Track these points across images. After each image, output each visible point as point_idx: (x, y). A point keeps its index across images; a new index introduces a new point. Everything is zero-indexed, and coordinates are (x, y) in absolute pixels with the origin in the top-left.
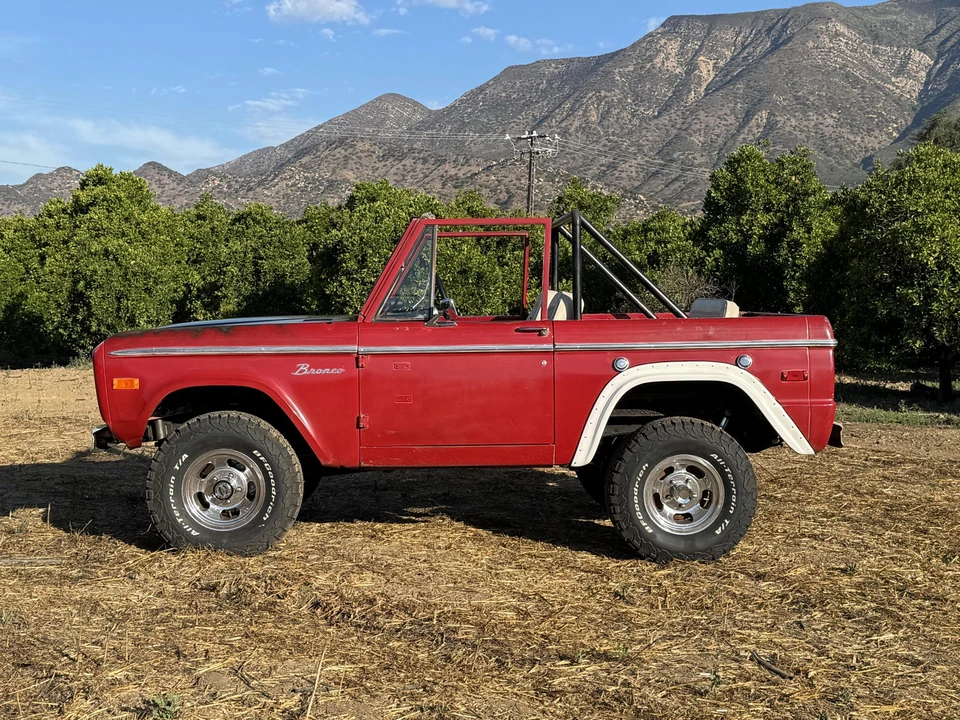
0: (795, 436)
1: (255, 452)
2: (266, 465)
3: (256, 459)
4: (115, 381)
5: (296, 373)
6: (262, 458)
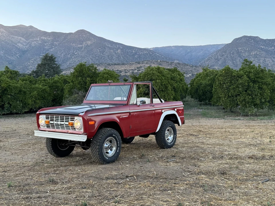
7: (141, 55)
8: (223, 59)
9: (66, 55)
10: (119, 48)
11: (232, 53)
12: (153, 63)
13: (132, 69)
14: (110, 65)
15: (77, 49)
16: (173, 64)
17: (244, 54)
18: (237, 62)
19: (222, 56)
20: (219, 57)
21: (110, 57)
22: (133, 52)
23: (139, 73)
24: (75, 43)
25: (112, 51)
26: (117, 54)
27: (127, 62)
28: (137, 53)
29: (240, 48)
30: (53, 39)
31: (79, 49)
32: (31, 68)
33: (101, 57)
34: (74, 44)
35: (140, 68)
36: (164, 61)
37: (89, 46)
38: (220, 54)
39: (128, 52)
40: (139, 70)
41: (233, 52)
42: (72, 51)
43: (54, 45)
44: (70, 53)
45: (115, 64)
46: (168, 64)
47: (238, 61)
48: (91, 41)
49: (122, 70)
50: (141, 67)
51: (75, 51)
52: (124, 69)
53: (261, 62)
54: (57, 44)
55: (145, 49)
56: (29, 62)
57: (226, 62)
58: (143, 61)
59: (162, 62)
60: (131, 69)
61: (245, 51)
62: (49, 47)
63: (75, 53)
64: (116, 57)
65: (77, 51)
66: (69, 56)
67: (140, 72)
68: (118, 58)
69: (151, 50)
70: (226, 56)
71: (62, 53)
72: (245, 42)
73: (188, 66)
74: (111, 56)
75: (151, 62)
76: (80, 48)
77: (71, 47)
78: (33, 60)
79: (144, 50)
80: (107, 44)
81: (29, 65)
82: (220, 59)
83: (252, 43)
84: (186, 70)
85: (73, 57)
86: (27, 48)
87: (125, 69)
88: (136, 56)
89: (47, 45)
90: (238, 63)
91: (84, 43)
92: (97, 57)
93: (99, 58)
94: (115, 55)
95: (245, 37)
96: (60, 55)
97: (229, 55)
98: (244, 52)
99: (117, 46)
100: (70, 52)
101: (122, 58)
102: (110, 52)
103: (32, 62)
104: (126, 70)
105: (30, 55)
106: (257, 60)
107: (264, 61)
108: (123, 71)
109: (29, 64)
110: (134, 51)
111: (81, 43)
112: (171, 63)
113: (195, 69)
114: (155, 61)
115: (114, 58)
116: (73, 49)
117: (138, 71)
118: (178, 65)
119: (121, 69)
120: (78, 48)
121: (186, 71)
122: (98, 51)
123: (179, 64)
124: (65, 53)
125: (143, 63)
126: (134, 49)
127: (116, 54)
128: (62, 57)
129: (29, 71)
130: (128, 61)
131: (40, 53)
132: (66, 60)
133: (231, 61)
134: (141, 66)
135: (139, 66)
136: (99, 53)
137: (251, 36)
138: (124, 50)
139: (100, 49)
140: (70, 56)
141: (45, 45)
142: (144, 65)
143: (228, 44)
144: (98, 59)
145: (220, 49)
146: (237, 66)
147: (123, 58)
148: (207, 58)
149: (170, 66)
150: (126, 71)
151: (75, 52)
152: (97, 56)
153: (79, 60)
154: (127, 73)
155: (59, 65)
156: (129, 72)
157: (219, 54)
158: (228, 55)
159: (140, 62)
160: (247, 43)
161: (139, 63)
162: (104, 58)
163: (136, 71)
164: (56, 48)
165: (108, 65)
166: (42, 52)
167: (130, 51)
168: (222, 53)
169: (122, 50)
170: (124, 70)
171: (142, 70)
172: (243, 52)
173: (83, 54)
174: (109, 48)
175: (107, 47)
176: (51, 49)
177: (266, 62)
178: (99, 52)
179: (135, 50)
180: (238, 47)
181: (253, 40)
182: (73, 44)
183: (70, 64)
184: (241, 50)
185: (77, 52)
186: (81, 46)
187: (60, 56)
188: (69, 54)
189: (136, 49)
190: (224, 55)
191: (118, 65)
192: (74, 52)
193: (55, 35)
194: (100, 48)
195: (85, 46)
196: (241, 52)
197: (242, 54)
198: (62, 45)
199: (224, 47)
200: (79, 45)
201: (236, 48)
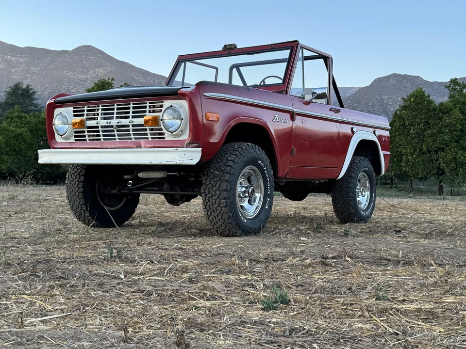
9: (53, 92)
11: (370, 104)
15: (76, 83)
17: (392, 107)
24: (73, 71)
29: (386, 97)
30: (28, 61)
31: (80, 83)
34: (70, 72)
38: (349, 106)
41: (372, 103)
42: (66, 86)
43: (29, 73)
44: (62, 90)
48: (104, 69)
51: (71, 87)
54: (37, 72)
61: (394, 103)
62: (20, 75)
63: (73, 91)
65: (75, 87)
71: (46, 88)
72: (396, 85)
76: (82, 81)
77: (64, 78)
80: (136, 76)
83: (408, 87)
89: (16, 72)
91: (91, 71)
95: (395, 76)
96: (41, 93)
97: (366, 108)
98: (393, 104)
100: (61, 87)
111: (85, 71)
116: (68, 82)
120: (77, 80)
124: (52, 89)
128: (44, 97)
137: (406, 75)
141: (12, 72)
143: (363, 88)
145: (350, 96)
151: (72, 89)
155: (40, 108)
158: (363, 107)
160: (399, 87)
164: (35, 79)
168: (353, 104)
172: (391, 103)
176: (24, 79)
180: (382, 94)
181: (410, 82)
182: (68, 72)
184: (387, 100)
185: (77, 88)
186: (85, 76)
187: (41, 95)
192: (70, 89)
193: (32, 53)
194: (121, 82)
195: (93, 77)
196: (387, 102)
197: (390, 107)
198: (46, 73)
199: (357, 92)
200: (81, 75)
201: (379, 95)
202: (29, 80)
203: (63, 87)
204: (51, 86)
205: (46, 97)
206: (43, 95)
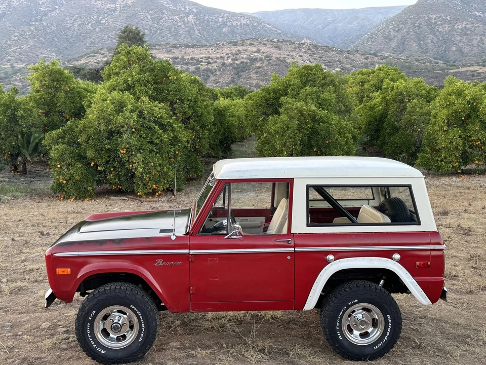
0: (422, 296)
1: (131, 306)
2: (138, 312)
3: (132, 310)
4: (57, 270)
5: (156, 265)
6: (135, 309)
7: (235, 27)
8: (400, 37)
9: (83, 24)
10: (190, 12)
11: (417, 24)
12: (264, 44)
13: (221, 57)
14: (178, 48)
15: (105, 13)
16: (304, 46)
17: (441, 27)
18: (427, 44)
19: (398, 31)
20: (392, 33)
21: (173, 29)
22: (218, 22)
23: (236, 64)
24: (101, 0)
25: (176, 17)
26: (186, 25)
27: (208, 41)
28: (228, 24)
29: (434, 16)
31: (109, 13)
32: (14, 52)
33: (155, 29)
35: (237, 54)
36: (285, 41)
37: (130, 7)
38: (394, 27)
39: (208, 21)
40: (237, 59)
41: (419, 23)
42: (95, 17)
43: (57, 5)
44: (92, 21)
45: (187, 46)
46: (294, 46)
47: (429, 41)
49: (202, 58)
50: (239, 52)
51: (101, 17)
52: (204, 55)
53: (475, 45)
54: (64, 2)
55: (242, 15)
56: (9, 39)
57: (406, 43)
58: (243, 41)
59: (282, 42)
60: (219, 56)
61: (443, 22)
62: (49, 7)
63: (102, 22)
64: (185, 31)
65: (105, 17)
66: (89, 27)
67: (238, 62)
68: (189, 32)
69: (255, 18)
70: (407, 32)
71: (75, 20)
72: (444, 2)
73: (333, 51)
74: (175, 28)
75: (261, 43)
76: (111, 11)
77: (93, 8)
78: (16, 34)
79: (241, 17)
80: (165, 3)
81: (10, 45)
82: (395, 36)
83: (458, 4)
84: (328, 59)
85: (97, 29)
86: (2, 10)
87: (208, 55)
88: (225, 30)
89: (43, 3)
90: (430, 46)
92: (147, 30)
93: (151, 33)
94: (183, 26)
96: (71, 25)
97: (413, 29)
98: (441, 25)
99: (187, 7)
101: (197, 32)
102: (173, 19)
103: (16, 39)
104: (209, 58)
105: (10, 23)
106: (467, 41)
107: (479, 42)
108: (203, 60)
109: (9, 42)
110: (220, 19)
112: (298, 44)
113: (346, 58)
114: (268, 41)
115: (182, 32)
116: (97, 13)
117: (233, 60)
118: (313, 49)
119: (199, 56)
120: (106, 9)
121: (329, 62)
122: (149, 17)
123: (315, 46)
124: (81, 21)
125: (243, 45)
126: (221, 14)
127: (184, 24)
128: (74, 29)
129: (9, 58)
130: (208, 38)
131: (31, 21)
132: (84, 36)
133: (416, 41)
134: (239, 50)
135: (235, 49)
136: (151, 23)
138: (202, 15)
139: (152, 12)
140: (92, 26)
141: (39, 4)
142: (245, 48)
143: (410, 6)
144: (149, 35)
145: (395, 16)
146: (427, 53)
147: (200, 33)
148: (368, 35)
149: (297, 50)
150: (210, 60)
151: (102, 19)
152: (146, 27)
153: (111, 36)
154: (213, 65)
156: (216, 62)
157: (392, 27)
158: (409, 28)
159: (237, 42)
160: (448, 4)
161: (236, 45)
162: (159, 33)
163: (230, 60)
164: (63, 11)
165: (172, 47)
166: (34, 19)
167: (212, 19)
168: (398, 25)
169: (196, 15)
170: (205, 57)
171: (243, 58)
172: (439, 23)
173: (118, 23)
174: (171, 11)
175: (166, 8)
176: (51, 11)
177: (483, 44)
178: (151, 19)
179: (223, 17)
180: (430, 13)
182: (96, 2)
183: (92, 43)
184: (435, 19)
185: (106, 19)
186: (113, 5)
187: (70, 27)
188: (89, 23)
189: (226, 15)
190: (401, 28)
191: (193, 47)
192: (100, 19)
194: (152, 10)
195: (122, 6)
196: (435, 23)
197: (438, 27)
198: (74, 3)
199: (402, 11)
200: (110, 4)
201: (426, 14)
202: (58, 11)
203: (92, 17)
204: (80, 18)
205: (76, 29)
206: (73, 27)
